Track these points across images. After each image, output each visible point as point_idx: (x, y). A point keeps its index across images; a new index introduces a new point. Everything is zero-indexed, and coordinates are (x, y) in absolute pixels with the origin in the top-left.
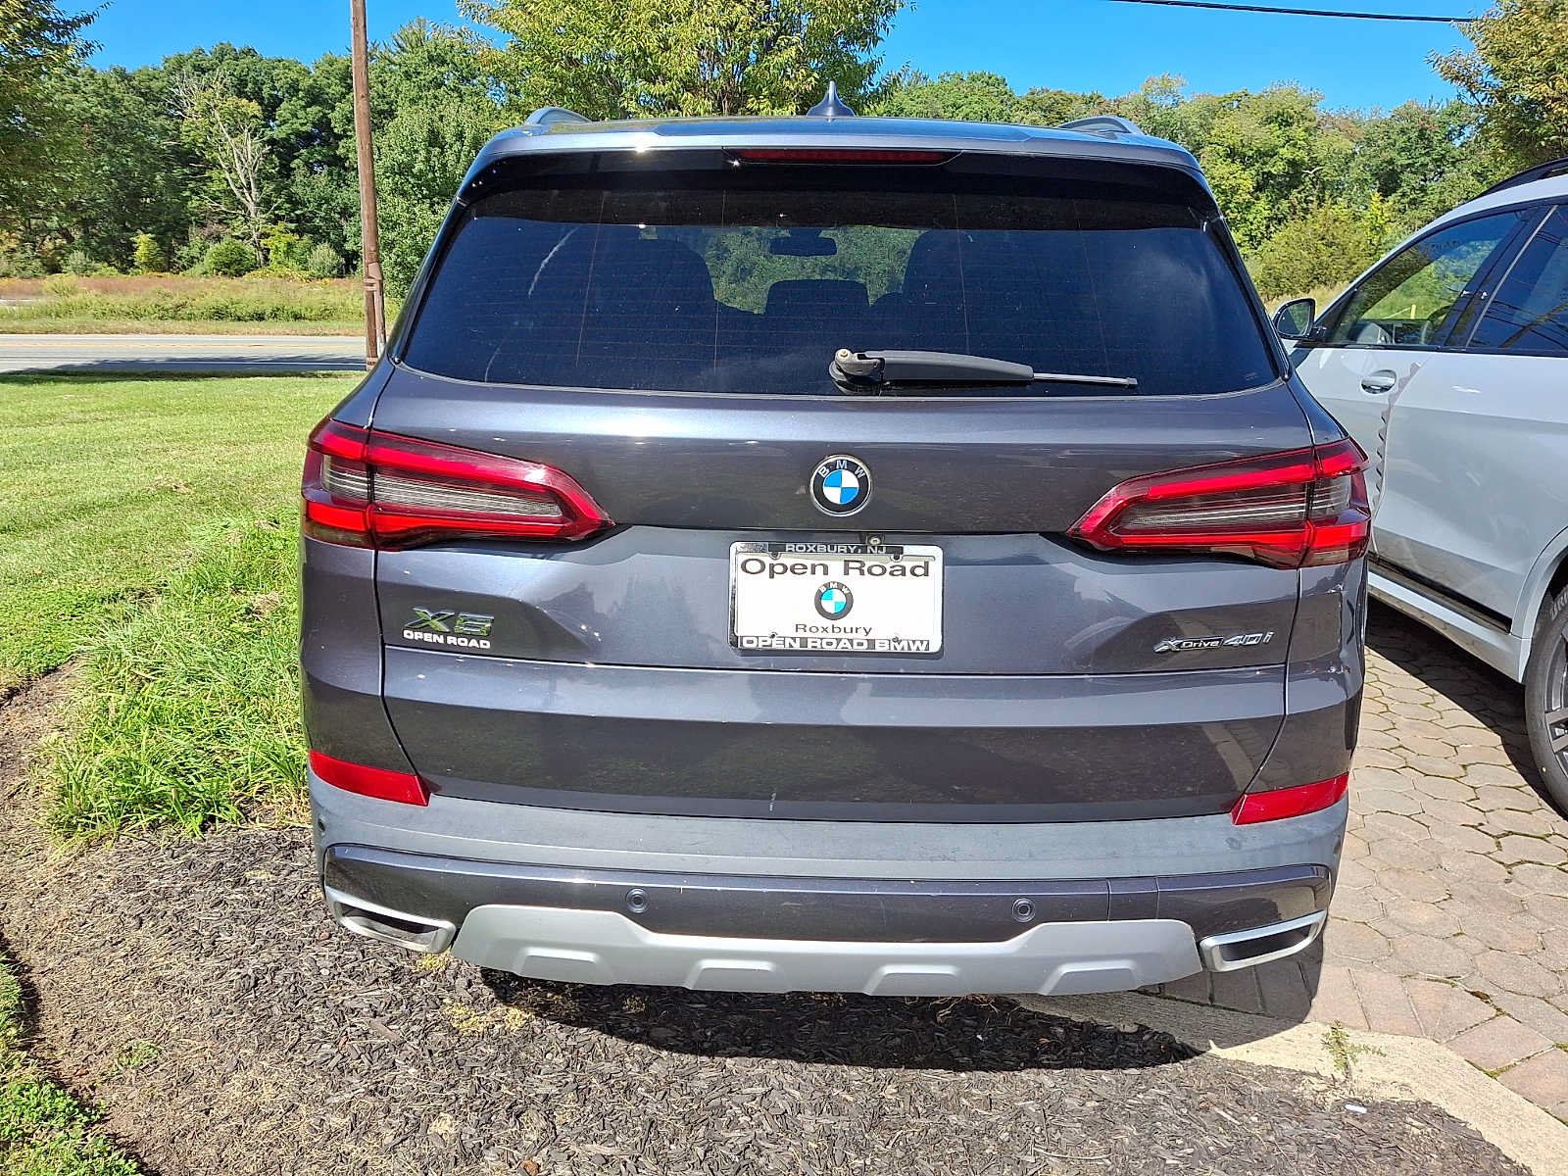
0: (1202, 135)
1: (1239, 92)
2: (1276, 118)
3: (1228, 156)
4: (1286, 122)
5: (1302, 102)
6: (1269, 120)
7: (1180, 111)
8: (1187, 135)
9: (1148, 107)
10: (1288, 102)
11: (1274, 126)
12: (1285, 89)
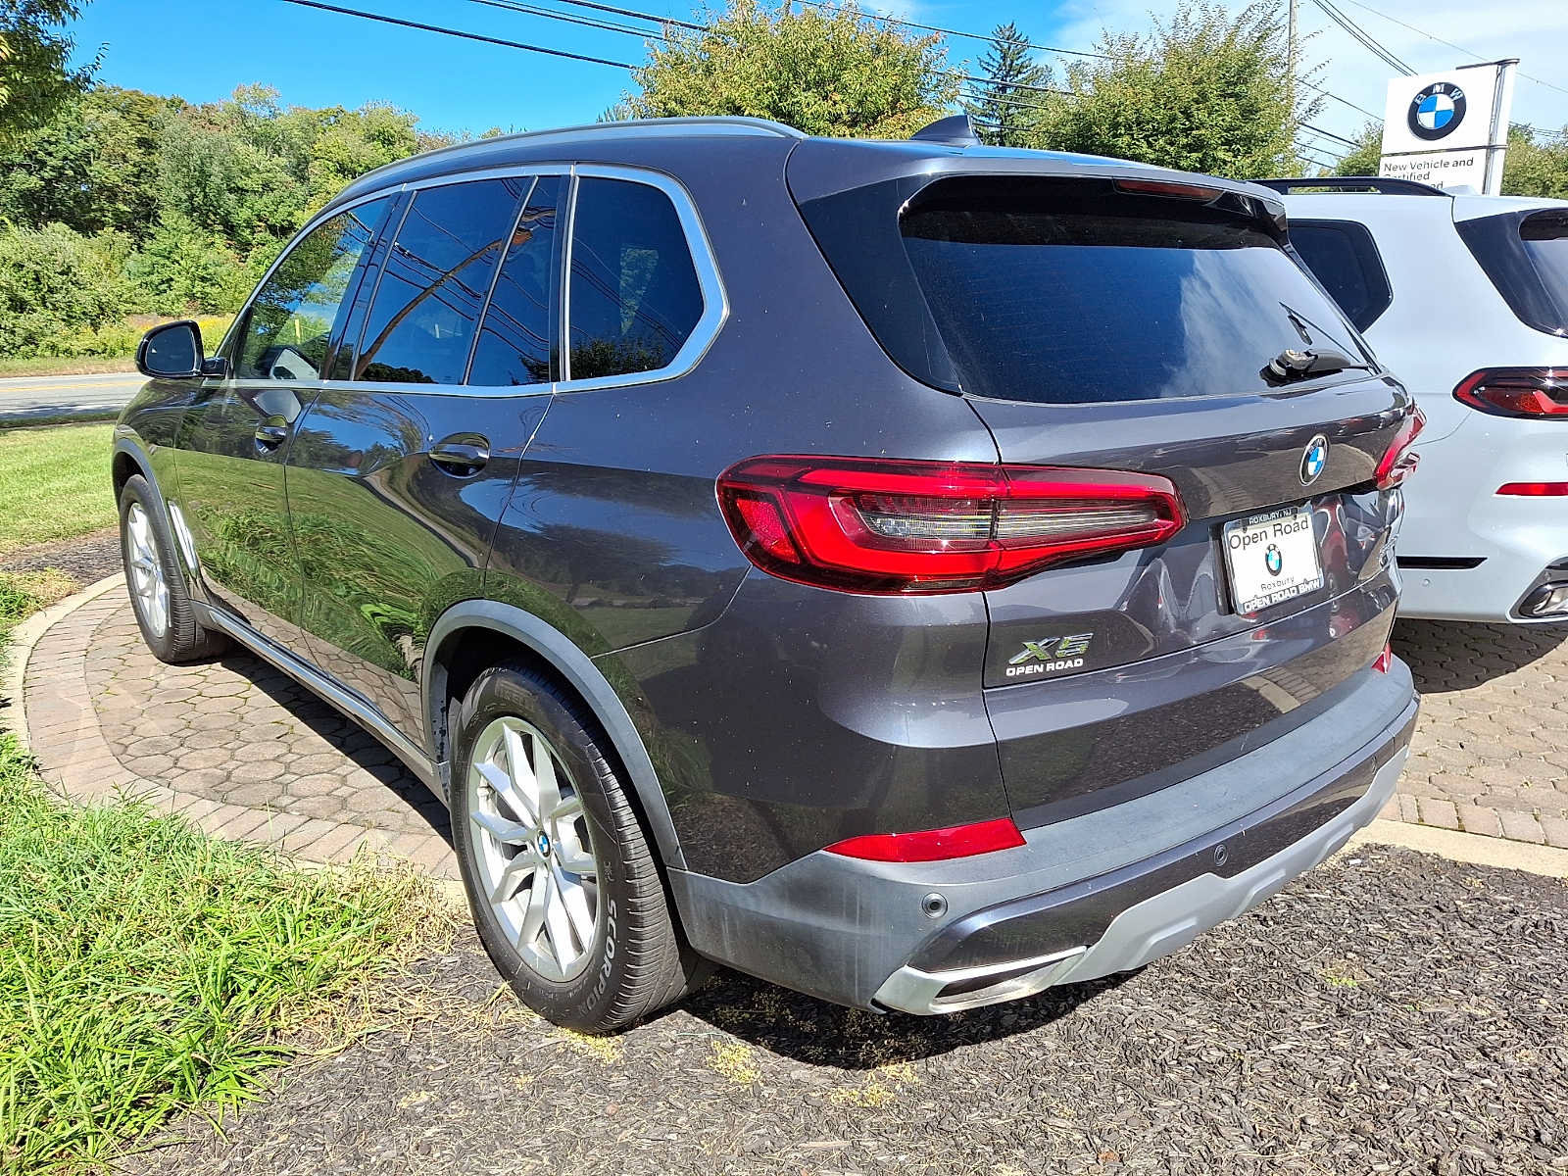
0: (306, 150)
1: (334, 107)
2: (378, 137)
3: (338, 171)
4: (388, 141)
5: (399, 122)
6: (372, 138)
7: (279, 123)
8: (291, 147)
9: (244, 117)
10: (386, 121)
11: (378, 144)
12: (381, 109)
